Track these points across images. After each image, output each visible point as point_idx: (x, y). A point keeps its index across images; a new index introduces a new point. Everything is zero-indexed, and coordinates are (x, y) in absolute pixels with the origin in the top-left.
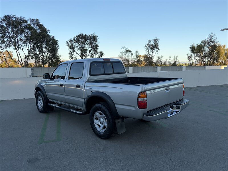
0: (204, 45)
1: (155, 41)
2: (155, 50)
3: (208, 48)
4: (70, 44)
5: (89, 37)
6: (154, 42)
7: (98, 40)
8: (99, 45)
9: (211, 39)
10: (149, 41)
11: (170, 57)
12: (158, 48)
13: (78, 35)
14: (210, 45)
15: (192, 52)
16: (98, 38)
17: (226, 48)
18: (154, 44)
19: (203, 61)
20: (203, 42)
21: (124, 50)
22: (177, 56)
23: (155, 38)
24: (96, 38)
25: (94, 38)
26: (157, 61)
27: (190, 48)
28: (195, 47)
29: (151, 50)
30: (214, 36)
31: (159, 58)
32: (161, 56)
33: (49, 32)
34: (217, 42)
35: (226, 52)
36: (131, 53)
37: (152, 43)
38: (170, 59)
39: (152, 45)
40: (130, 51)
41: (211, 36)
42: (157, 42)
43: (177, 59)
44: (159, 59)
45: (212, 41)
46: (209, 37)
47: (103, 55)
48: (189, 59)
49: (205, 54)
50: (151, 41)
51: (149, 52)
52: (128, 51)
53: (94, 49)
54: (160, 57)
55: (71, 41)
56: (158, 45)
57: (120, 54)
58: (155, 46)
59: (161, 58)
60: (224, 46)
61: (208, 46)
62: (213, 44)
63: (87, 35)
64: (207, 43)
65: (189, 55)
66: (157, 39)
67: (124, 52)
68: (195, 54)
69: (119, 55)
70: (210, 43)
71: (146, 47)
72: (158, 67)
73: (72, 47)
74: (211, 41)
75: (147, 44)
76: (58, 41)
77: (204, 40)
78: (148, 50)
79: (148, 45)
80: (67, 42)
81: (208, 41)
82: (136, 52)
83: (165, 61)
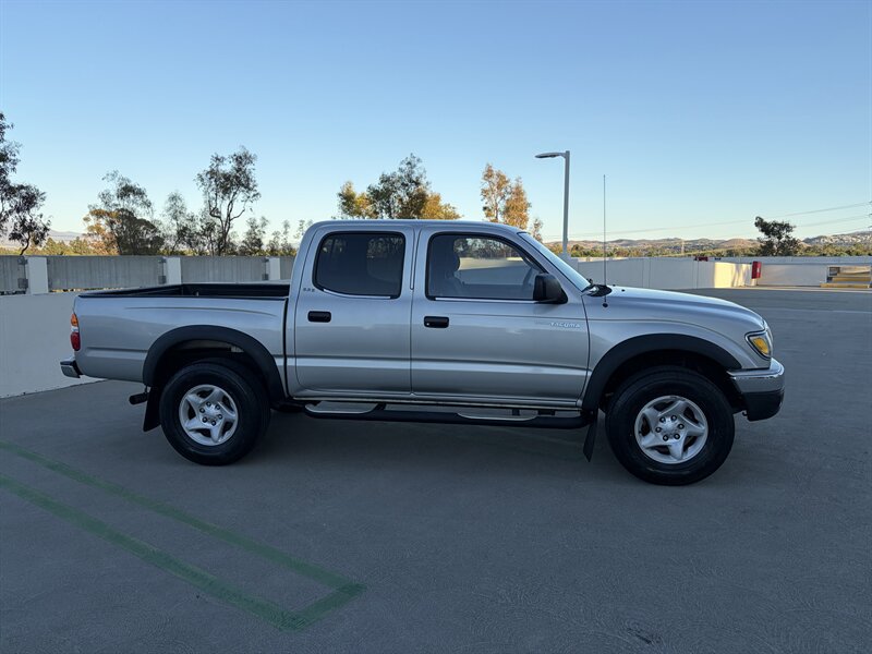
1: (242, 160)
2: (241, 196)
6: (234, 164)
7: (8, 131)
8: (18, 157)
9: (411, 173)
10: (217, 159)
11: (286, 226)
12: (251, 189)
14: (408, 192)
15: (345, 211)
16: (6, 123)
18: (233, 174)
20: (385, 180)
21: (113, 188)
23: (239, 152)
27: (340, 195)
28: (354, 195)
30: (419, 165)
31: (253, 226)
32: (263, 218)
34: (428, 183)
36: (142, 201)
37: (228, 167)
38: (286, 233)
39: (227, 177)
40: (140, 193)
41: (409, 163)
42: (249, 167)
44: (256, 231)
45: (414, 179)
46: (404, 166)
47: (39, 202)
50: (223, 158)
51: (219, 201)
52: (128, 190)
54: (259, 222)
56: (248, 179)
57: (99, 202)
58: (232, 181)
59: (264, 225)
62: (413, 189)
64: (398, 184)
66: (245, 156)
67: (114, 193)
70: (407, 185)
71: (202, 180)
72: (271, 260)
74: (411, 181)
75: (209, 169)
77: (388, 173)
78: (214, 195)
79: (212, 173)
81: (401, 178)
82: (174, 198)
83: (272, 238)
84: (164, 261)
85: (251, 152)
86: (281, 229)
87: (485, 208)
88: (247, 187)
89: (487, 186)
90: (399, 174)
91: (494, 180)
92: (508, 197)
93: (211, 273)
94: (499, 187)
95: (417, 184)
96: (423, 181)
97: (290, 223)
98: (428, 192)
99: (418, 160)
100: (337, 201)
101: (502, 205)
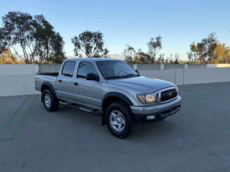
0: (205, 44)
1: (158, 39)
2: (158, 48)
3: (208, 46)
4: (75, 41)
5: (94, 35)
6: (156, 40)
7: (103, 37)
8: (104, 43)
9: (212, 38)
10: (152, 39)
11: (171, 55)
12: (160, 46)
13: (83, 33)
14: (211, 44)
15: (192, 50)
16: (103, 35)
17: (225, 46)
18: (156, 42)
19: (203, 59)
20: (203, 40)
21: (127, 48)
22: (178, 54)
23: (158, 36)
24: (101, 35)
25: (99, 36)
26: (160, 59)
27: (191, 46)
28: (195, 45)
29: (153, 48)
30: (215, 35)
32: (163, 54)
33: (53, 29)
34: (218, 40)
35: (226, 51)
36: (133, 51)
37: (155, 41)
38: (171, 57)
39: (155, 43)
40: (133, 49)
41: (211, 35)
42: (160, 40)
43: (178, 57)
44: (161, 57)
46: (210, 36)
47: (108, 52)
48: (190, 57)
49: (205, 52)
50: (154, 38)
51: (152, 50)
52: (130, 48)
53: (99, 46)
54: (162, 55)
55: (76, 38)
56: (160, 43)
57: (124, 52)
58: (157, 44)
60: (224, 45)
61: (209, 44)
62: (213, 43)
63: (92, 32)
64: (208, 41)
65: (189, 53)
66: (159, 37)
67: (127, 49)
68: (195, 52)
69: (122, 53)
70: (210, 41)
71: (148, 44)
72: (161, 65)
73: (78, 44)
74: (212, 40)
75: (150, 42)
76: (62, 38)
77: (204, 39)
78: (150, 48)
79: (151, 43)
80: (72, 40)
81: (208, 39)
82: (140, 50)
83: (167, 59)
84: (133, 65)
86: (170, 57)
90: (208, 38)
95: (214, 41)
96: (216, 40)
97: (173, 55)
98: (218, 44)
99: (215, 33)
100: (190, 48)
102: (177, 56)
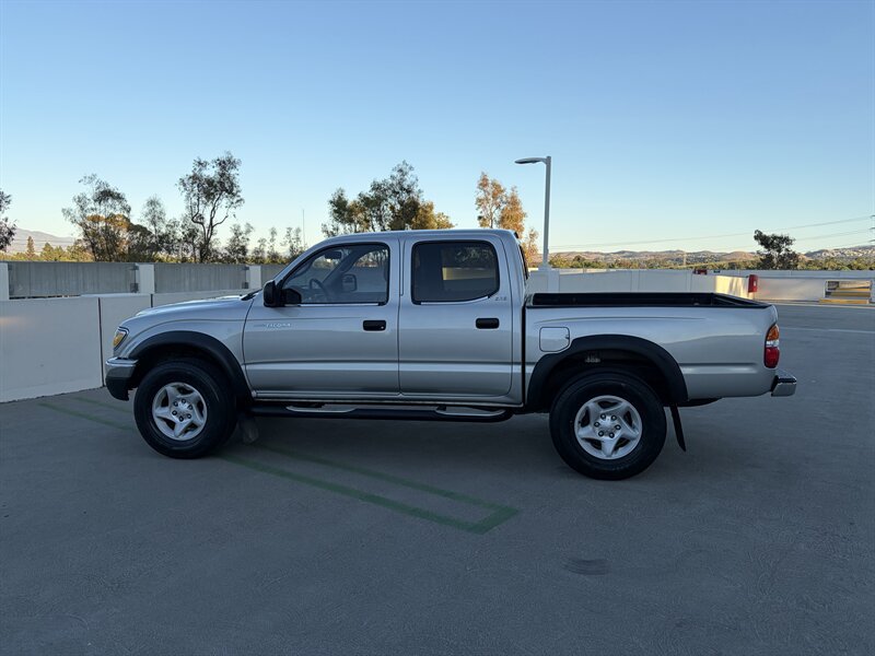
0: (381, 199)
1: (225, 165)
2: (224, 201)
6: (217, 169)
9: (402, 180)
10: (200, 163)
11: (273, 233)
12: (234, 195)
14: (399, 200)
15: (336, 219)
18: (217, 179)
20: (376, 187)
21: (90, 191)
22: (298, 230)
23: (223, 157)
26: (234, 244)
27: (331, 202)
28: (345, 202)
29: (205, 199)
30: (410, 173)
31: (237, 233)
32: (248, 225)
34: (420, 191)
36: (119, 206)
37: (211, 172)
38: (272, 240)
39: (210, 182)
40: (119, 197)
41: (401, 171)
42: (233, 172)
43: (298, 239)
44: (240, 238)
45: (406, 187)
46: (395, 174)
50: (206, 163)
51: (201, 207)
52: (106, 195)
54: (243, 229)
56: (232, 184)
57: (75, 207)
58: (216, 186)
59: (248, 232)
62: (404, 197)
64: (389, 192)
65: (330, 229)
66: (229, 161)
67: (89, 197)
68: (347, 226)
69: (67, 212)
70: (398, 193)
71: (184, 185)
72: (251, 268)
74: (402, 189)
75: (192, 174)
77: (380, 181)
78: (194, 200)
79: (195, 178)
81: (391, 185)
82: (152, 203)
83: (258, 245)
84: (136, 268)
85: (235, 157)
86: (268, 236)
87: (480, 218)
88: (230, 192)
89: (481, 195)
90: (390, 181)
91: (489, 189)
92: (503, 206)
93: (187, 283)
94: (495, 196)
95: (409, 192)
96: (416, 189)
98: (420, 201)
99: (411, 168)
100: (329, 208)
101: (497, 214)
102: (293, 236)
